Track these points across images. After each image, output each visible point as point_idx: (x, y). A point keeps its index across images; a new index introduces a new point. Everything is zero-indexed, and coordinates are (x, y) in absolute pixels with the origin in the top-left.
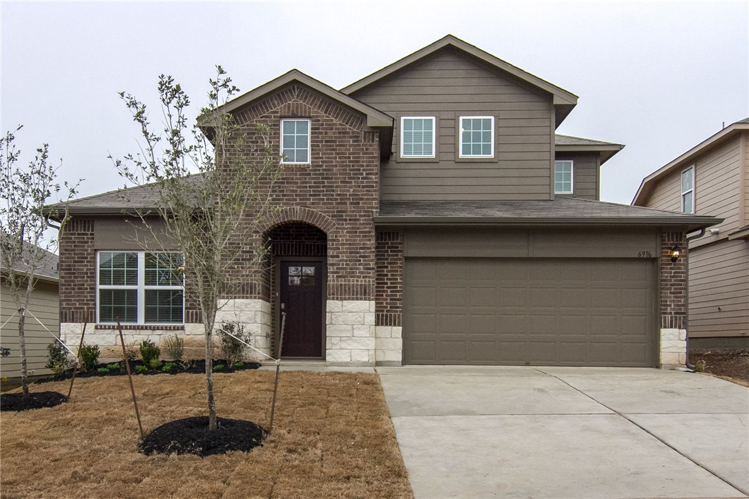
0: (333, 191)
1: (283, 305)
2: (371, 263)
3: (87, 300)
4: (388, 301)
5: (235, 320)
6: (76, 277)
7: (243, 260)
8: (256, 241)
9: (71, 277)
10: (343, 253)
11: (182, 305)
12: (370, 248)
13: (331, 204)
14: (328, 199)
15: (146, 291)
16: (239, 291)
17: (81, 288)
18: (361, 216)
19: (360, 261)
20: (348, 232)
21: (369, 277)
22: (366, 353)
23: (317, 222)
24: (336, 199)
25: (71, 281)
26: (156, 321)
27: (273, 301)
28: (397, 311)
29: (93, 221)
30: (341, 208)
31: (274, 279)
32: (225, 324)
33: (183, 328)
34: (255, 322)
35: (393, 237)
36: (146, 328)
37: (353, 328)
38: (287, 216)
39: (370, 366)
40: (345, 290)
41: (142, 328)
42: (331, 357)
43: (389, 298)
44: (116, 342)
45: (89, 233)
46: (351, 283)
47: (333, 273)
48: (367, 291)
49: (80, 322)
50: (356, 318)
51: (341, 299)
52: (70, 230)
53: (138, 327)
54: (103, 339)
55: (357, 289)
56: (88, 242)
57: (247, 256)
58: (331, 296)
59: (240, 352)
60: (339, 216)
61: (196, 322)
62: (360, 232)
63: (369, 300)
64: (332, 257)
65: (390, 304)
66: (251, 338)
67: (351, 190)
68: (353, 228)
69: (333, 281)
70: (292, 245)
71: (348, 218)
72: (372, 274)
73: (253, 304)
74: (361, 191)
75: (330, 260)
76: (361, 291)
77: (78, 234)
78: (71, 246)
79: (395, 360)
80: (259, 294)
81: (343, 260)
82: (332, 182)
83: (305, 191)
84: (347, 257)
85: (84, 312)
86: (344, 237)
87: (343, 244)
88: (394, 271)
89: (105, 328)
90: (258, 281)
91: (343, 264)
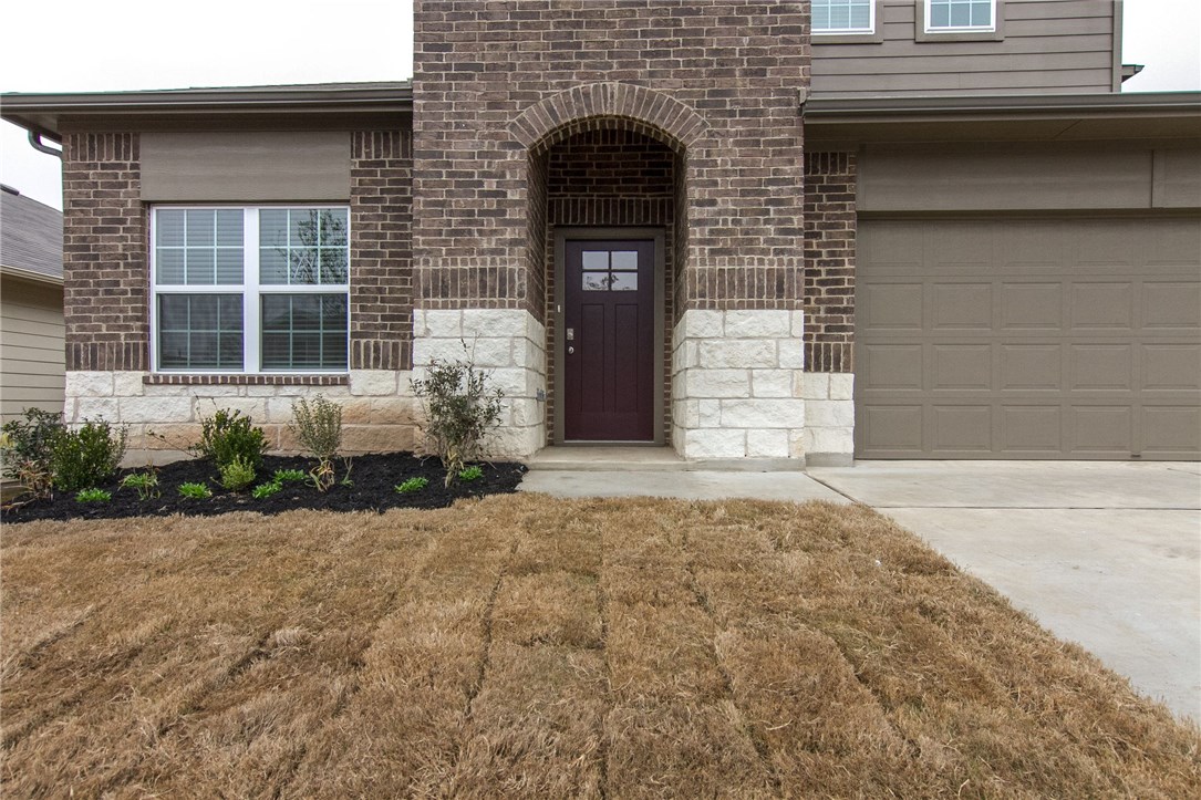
0: (701, 43)
1: (571, 333)
2: (795, 218)
3: (126, 319)
4: (822, 314)
5: (463, 359)
6: (99, 266)
7: (481, 213)
8: (513, 167)
9: (87, 266)
10: (727, 193)
11: (346, 328)
12: (791, 182)
13: (697, 74)
14: (688, 63)
15: (263, 296)
16: (473, 292)
17: (112, 288)
18: (768, 103)
19: (767, 212)
20: (737, 143)
21: (791, 252)
22: (784, 436)
23: (662, 118)
24: (709, 63)
25: (88, 276)
26: (286, 366)
27: (550, 323)
28: (842, 338)
29: (137, 135)
30: (721, 83)
31: (551, 275)
32: (437, 370)
33: (345, 381)
34: (512, 364)
35: (834, 164)
36: (261, 381)
37: (751, 377)
38: (588, 106)
39: (794, 470)
40: (731, 283)
41: (252, 381)
42: (697, 446)
43: (823, 307)
44: (193, 415)
45: (128, 163)
46: (746, 267)
47: (701, 242)
48: (785, 287)
49: (110, 369)
50: (759, 353)
51: (723, 308)
52: (83, 158)
53: (242, 378)
54: (163, 407)
55: (760, 280)
56: (124, 185)
57: (491, 204)
58: (698, 300)
59: (476, 436)
60: (715, 103)
61: (376, 367)
62: (768, 143)
63: (791, 307)
64: (700, 203)
65: (825, 320)
66: (502, 403)
67: (746, 40)
68: (750, 133)
69: (703, 262)
70: (591, 202)
71: (738, 108)
72: (797, 243)
73: (506, 321)
74: (770, 42)
75: (694, 213)
76: (770, 287)
77: (104, 166)
78: (88, 195)
79: (840, 450)
80: (521, 295)
81: (726, 212)
82: (699, 22)
83: (632, 45)
84: (735, 203)
85: (119, 345)
86: (728, 154)
87: (725, 173)
88: (836, 244)
89: (166, 383)
90: (517, 264)
91: (725, 222)
